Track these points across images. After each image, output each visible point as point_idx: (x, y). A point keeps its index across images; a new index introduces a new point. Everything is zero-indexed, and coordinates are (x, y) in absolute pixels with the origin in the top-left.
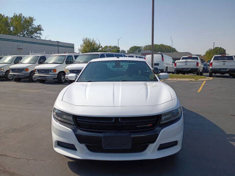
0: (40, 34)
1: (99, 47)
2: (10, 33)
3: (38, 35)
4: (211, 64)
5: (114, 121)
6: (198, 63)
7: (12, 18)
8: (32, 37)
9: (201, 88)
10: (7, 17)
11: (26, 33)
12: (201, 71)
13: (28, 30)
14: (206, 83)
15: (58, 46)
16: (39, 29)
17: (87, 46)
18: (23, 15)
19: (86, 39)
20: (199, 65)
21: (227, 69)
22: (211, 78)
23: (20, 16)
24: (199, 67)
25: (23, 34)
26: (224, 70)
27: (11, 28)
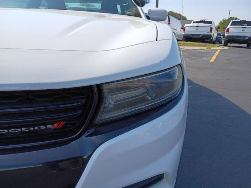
4: (228, 30)
6: (211, 29)
9: (214, 57)
12: (214, 39)
14: (220, 52)
20: (213, 32)
21: (246, 37)
22: (226, 48)
24: (212, 34)
26: (243, 39)
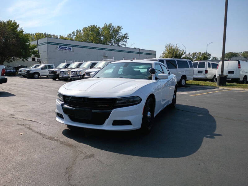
0: (126, 42)
1: (182, 54)
2: (100, 42)
3: (124, 43)
5: (82, 100)
7: (103, 28)
8: (119, 45)
10: (99, 27)
11: (114, 42)
13: (115, 39)
15: (139, 53)
16: (125, 37)
17: (169, 53)
18: (112, 25)
19: (169, 46)
23: (110, 26)
25: (111, 42)
27: (102, 37)
